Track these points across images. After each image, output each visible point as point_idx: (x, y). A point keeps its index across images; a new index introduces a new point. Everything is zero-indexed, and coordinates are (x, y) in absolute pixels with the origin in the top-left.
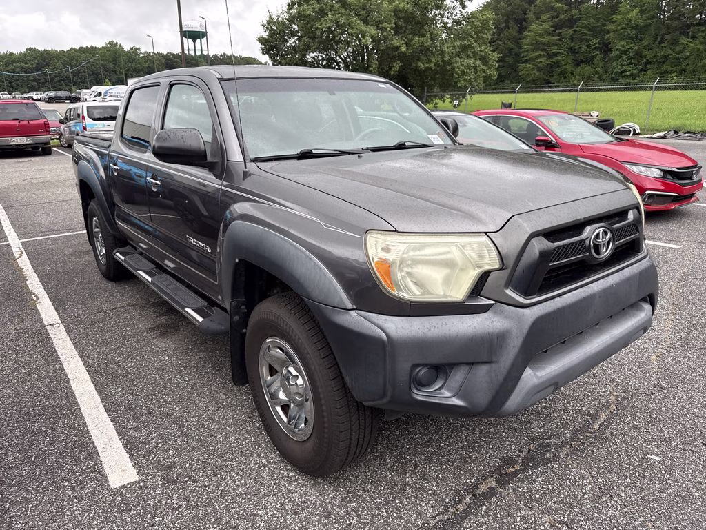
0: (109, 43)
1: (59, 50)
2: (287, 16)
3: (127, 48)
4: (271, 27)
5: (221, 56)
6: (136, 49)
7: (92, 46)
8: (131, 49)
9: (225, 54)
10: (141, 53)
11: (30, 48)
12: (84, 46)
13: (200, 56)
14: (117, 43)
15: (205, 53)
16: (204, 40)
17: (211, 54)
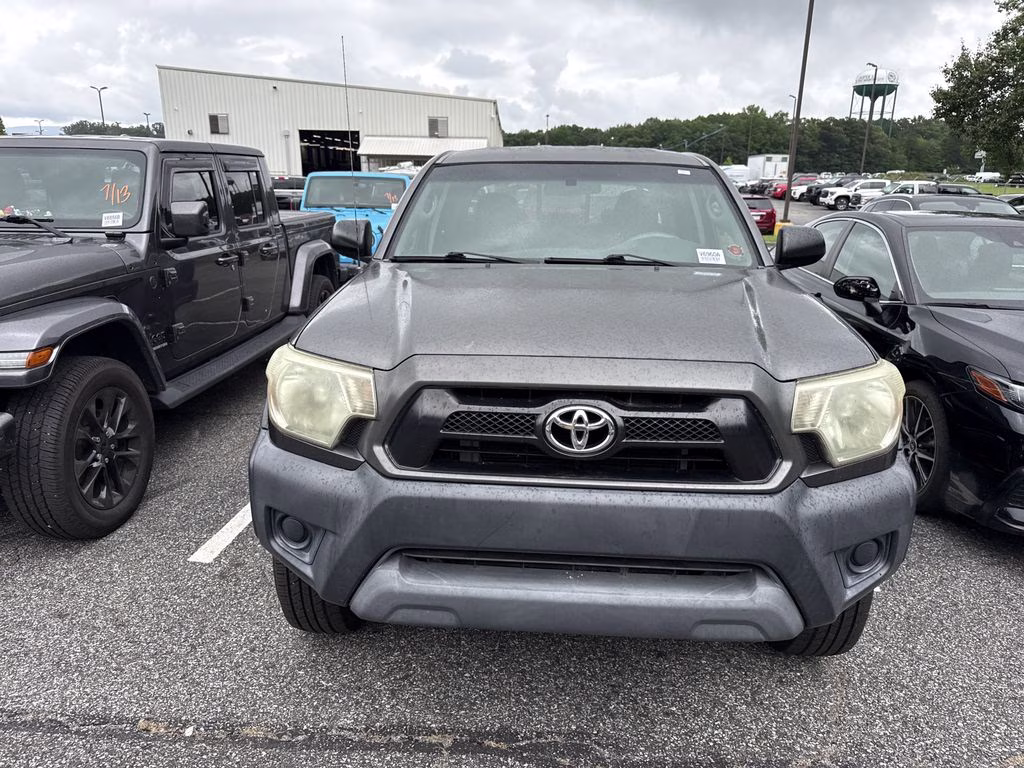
0: (749, 108)
1: (682, 119)
2: (996, 52)
3: (770, 114)
4: (960, 73)
5: (915, 120)
6: (783, 115)
7: (724, 113)
8: (776, 115)
9: (920, 117)
10: (788, 120)
11: (651, 119)
12: (715, 114)
13: (877, 122)
14: (758, 108)
15: (887, 116)
16: (890, 98)
17: (897, 118)
